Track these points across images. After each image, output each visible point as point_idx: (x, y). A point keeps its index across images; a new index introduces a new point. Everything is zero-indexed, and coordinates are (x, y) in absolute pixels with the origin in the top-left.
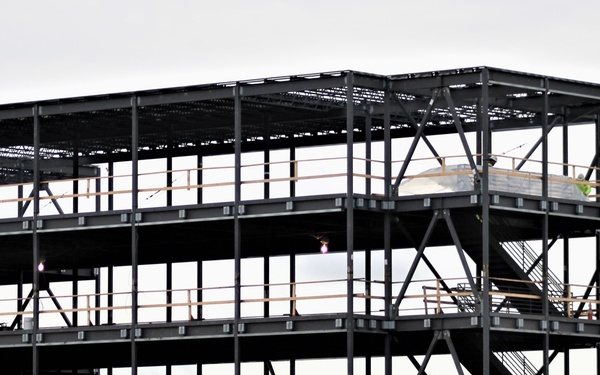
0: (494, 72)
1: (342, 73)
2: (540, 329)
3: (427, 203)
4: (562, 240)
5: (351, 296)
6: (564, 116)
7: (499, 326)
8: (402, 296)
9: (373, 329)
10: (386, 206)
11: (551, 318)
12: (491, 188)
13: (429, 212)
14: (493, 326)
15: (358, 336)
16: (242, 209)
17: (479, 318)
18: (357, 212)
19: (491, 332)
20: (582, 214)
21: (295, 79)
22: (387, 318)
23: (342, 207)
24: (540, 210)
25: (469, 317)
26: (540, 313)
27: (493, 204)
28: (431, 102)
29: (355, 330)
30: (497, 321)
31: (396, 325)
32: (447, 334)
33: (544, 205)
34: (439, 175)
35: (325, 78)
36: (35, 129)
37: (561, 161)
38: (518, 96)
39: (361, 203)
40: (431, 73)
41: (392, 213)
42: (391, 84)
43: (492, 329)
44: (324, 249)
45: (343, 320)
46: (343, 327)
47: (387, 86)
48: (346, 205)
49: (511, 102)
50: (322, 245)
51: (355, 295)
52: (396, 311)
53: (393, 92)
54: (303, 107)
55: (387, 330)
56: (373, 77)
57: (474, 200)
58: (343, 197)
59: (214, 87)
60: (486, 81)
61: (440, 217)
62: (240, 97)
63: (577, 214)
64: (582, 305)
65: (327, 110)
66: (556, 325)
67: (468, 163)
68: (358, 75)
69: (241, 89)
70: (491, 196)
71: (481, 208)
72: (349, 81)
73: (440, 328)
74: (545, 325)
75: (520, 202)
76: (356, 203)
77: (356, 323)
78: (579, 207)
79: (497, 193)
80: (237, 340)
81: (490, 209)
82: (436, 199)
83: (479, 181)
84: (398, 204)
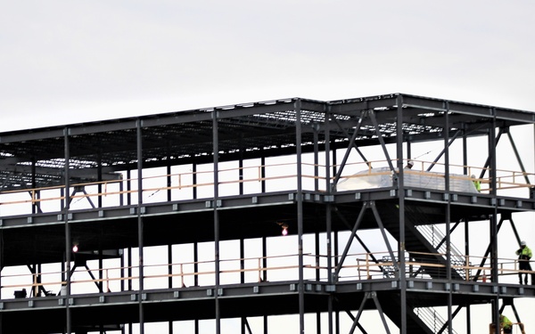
0: (406, 97)
1: (292, 100)
2: (445, 290)
3: (358, 197)
4: (464, 223)
5: (301, 267)
6: (464, 130)
7: (413, 288)
8: (340, 267)
9: (319, 291)
10: (327, 199)
11: (453, 281)
12: (406, 184)
13: (360, 203)
14: (409, 288)
15: (307, 297)
16: (219, 203)
17: (398, 282)
18: (305, 204)
19: (407, 292)
20: (476, 203)
21: (257, 105)
22: (329, 283)
23: (294, 200)
24: (443, 200)
25: (390, 281)
26: (445, 277)
27: (407, 196)
28: (360, 121)
29: (305, 293)
30: (411, 284)
31: (336, 288)
32: (375, 294)
33: (447, 197)
34: (367, 175)
35: (280, 104)
36: (66, 145)
37: (462, 164)
38: (428, 115)
39: (308, 197)
40: (359, 99)
41: (332, 204)
42: (330, 108)
43: (408, 290)
44: (285, 232)
45: (296, 285)
46: (296, 290)
47: (327, 109)
48: (297, 199)
49: (423, 120)
50: (282, 229)
51: (305, 266)
52: (336, 278)
54: (265, 126)
55: (330, 292)
56: (316, 103)
57: (393, 193)
58: (294, 193)
59: (197, 112)
60: (400, 105)
61: (368, 207)
62: (217, 119)
63: (472, 203)
64: (479, 271)
65: (284, 128)
66: (457, 287)
67: (388, 166)
68: (304, 101)
69: (218, 113)
70: (406, 190)
71: (398, 199)
72: (298, 105)
73: (368, 290)
74: (448, 286)
75: (428, 195)
76: (304, 197)
77: (306, 287)
78: (473, 198)
79: (410, 188)
80: (217, 301)
81: (405, 201)
82: (364, 193)
83: (396, 180)
84: (338, 197)
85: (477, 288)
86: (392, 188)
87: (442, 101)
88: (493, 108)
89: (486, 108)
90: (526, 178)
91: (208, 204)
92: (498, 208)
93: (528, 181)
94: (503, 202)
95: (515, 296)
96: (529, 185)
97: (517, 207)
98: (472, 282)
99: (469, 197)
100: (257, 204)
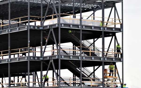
2: (79, 59)
3: (48, 27)
8: (44, 51)
9: (36, 60)
12: (61, 22)
13: (49, 29)
14: (62, 58)
15: (31, 62)
17: (58, 56)
18: (31, 30)
19: (61, 60)
20: (93, 29)
22: (41, 57)
23: (27, 29)
30: (63, 57)
31: (43, 59)
32: (52, 61)
33: (80, 27)
39: (32, 28)
43: (61, 59)
46: (27, 59)
48: (28, 28)
52: (43, 55)
57: (57, 26)
61: (51, 31)
63: (92, 29)
66: (84, 58)
70: (61, 24)
71: (59, 27)
73: (51, 59)
75: (71, 26)
76: (31, 28)
77: (31, 58)
78: (92, 27)
79: (63, 24)
80: (9, 63)
81: (61, 28)
82: (50, 26)
83: (58, 21)
84: (44, 28)
85: (93, 58)
86: (57, 24)
90: (120, 21)
91: (7, 31)
92: (104, 31)
93: (120, 22)
94: (106, 29)
95: (111, 61)
96: (120, 23)
97: (113, 31)
98: (91, 57)
99: (91, 27)
100: (19, 30)
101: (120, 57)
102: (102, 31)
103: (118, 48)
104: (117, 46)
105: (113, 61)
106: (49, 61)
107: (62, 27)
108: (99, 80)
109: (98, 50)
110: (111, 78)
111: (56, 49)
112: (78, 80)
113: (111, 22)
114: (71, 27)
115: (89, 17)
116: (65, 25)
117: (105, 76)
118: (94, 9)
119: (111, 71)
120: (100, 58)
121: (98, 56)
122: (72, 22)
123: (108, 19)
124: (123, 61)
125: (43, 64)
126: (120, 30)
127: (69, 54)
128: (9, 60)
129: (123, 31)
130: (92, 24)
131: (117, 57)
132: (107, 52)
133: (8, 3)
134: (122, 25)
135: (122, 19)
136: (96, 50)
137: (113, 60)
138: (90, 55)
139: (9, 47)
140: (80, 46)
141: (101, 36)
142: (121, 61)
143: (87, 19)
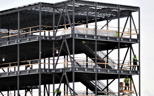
0: (77, 1)
1: (39, 3)
2: (94, 72)
3: (61, 38)
8: (57, 63)
9: (48, 72)
10: (52, 39)
13: (62, 40)
14: (76, 71)
17: (72, 69)
19: (75, 72)
20: (109, 40)
21: (30, 5)
22: (53, 69)
23: (38, 39)
25: (69, 68)
28: (63, 10)
29: (42, 73)
30: (77, 69)
31: (55, 71)
32: (66, 73)
39: (43, 38)
40: (63, 2)
44: (57, 52)
45: (39, 70)
46: (38, 72)
47: (54, 6)
48: (40, 39)
49: (99, 11)
51: (41, 63)
52: (55, 67)
53: (56, 8)
55: (53, 73)
56: (49, 4)
57: (71, 36)
59: (14, 9)
60: (74, 3)
61: (64, 41)
66: (99, 71)
68: (43, 3)
69: (20, 9)
72: (40, 5)
73: (64, 72)
75: (86, 36)
76: (42, 38)
77: (42, 71)
78: (108, 38)
79: (77, 34)
80: (18, 76)
81: (75, 39)
82: (63, 36)
83: (72, 31)
84: (56, 38)
85: (108, 71)
86: (70, 34)
87: (94, 2)
88: (118, 5)
89: (116, 5)
91: (16, 41)
92: (120, 42)
93: (137, 32)
94: (122, 40)
95: (127, 74)
96: (137, 34)
97: (129, 42)
98: (107, 69)
99: (106, 38)
100: (29, 41)
101: (136, 69)
102: (118, 42)
103: (134, 60)
104: (134, 58)
105: (130, 74)
106: (62, 73)
107: (76, 37)
108: (115, 94)
109: (113, 62)
110: (127, 92)
111: (70, 61)
112: (92, 94)
113: (127, 32)
114: (85, 38)
115: (103, 27)
116: (80, 35)
117: (121, 90)
118: (108, 19)
119: (127, 84)
120: (116, 71)
121: (113, 68)
122: (86, 32)
123: (124, 29)
124: (140, 74)
125: (55, 77)
126: (137, 41)
127: (83, 66)
128: (18, 73)
129: (140, 42)
130: (107, 34)
131: (134, 70)
132: (123, 65)
133: (17, 12)
134: (139, 36)
135: (139, 30)
136: (111, 62)
137: (129, 72)
138: (106, 67)
139: (18, 59)
140: (95, 58)
141: (116, 47)
142: (137, 74)
143: (102, 29)
